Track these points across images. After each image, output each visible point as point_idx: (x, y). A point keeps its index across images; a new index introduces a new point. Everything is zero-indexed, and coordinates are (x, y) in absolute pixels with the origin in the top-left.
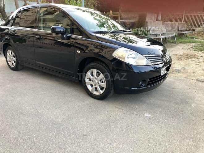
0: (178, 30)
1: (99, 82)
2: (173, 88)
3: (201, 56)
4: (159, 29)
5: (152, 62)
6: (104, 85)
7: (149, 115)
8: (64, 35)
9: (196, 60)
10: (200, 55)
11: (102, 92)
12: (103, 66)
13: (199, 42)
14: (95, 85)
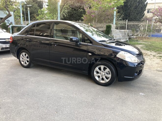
0: (128, 36)
1: (106, 74)
2: (146, 76)
3: (151, 54)
4: (118, 36)
5: (140, 60)
6: (110, 76)
7: (143, 94)
8: (78, 43)
9: (149, 57)
10: (149, 54)
11: (107, 81)
12: (109, 63)
13: (143, 44)
14: (102, 76)
